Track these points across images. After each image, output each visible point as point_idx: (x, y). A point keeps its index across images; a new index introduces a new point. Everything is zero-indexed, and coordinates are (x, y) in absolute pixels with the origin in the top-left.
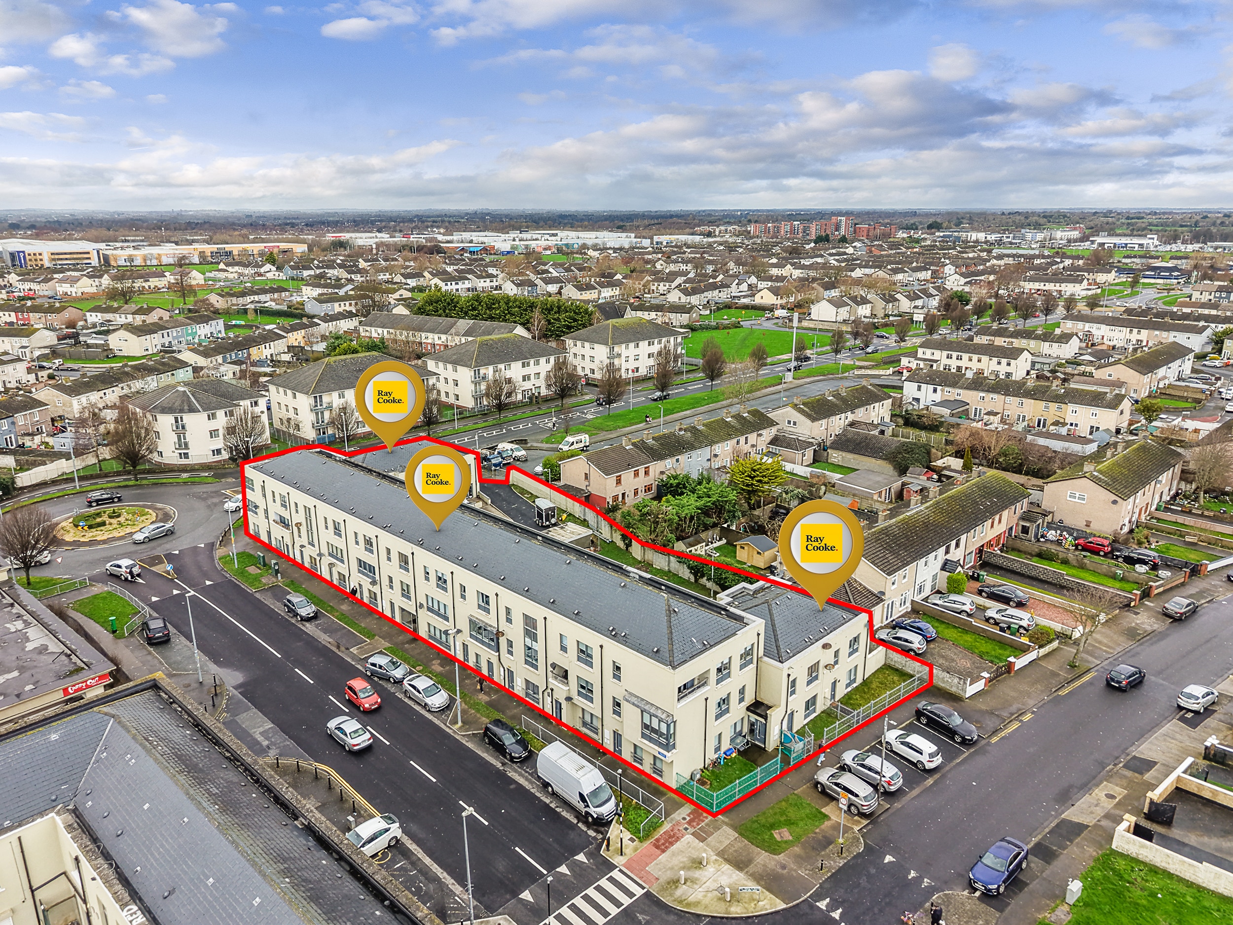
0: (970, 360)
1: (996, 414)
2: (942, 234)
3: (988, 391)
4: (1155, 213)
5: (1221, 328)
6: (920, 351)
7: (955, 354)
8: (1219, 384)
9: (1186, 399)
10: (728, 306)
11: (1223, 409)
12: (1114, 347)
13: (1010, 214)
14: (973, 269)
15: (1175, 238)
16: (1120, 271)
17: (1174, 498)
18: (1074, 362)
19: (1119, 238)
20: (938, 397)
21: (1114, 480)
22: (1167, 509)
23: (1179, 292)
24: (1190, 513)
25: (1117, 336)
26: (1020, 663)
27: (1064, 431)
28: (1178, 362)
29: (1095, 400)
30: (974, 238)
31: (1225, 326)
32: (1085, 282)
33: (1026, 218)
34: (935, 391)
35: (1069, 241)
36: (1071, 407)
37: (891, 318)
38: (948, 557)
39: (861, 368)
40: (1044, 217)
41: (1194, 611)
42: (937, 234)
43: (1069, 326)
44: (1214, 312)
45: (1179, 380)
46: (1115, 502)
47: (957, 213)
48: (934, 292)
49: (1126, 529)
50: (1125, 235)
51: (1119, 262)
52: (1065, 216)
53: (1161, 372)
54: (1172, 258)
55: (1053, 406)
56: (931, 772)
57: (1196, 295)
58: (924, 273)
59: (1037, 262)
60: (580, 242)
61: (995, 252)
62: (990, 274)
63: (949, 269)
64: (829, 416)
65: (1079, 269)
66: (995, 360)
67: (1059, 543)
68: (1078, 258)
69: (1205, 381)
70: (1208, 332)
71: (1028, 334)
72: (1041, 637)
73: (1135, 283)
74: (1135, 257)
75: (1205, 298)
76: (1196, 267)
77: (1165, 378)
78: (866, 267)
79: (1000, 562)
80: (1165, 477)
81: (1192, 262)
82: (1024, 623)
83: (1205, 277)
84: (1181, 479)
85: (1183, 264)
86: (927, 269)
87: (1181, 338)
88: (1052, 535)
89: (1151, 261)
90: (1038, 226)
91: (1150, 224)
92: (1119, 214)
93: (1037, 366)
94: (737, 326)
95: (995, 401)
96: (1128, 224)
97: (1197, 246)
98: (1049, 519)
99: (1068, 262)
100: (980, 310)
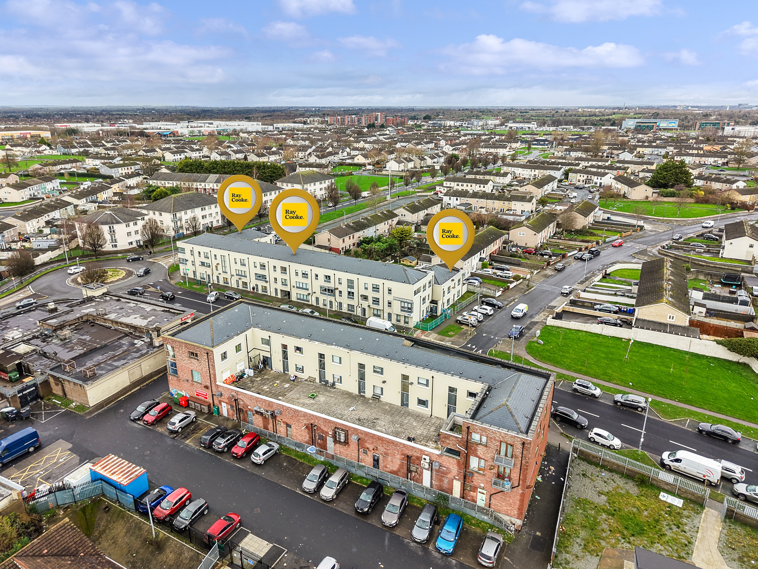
0: (467, 186)
1: (484, 208)
2: (432, 122)
3: (480, 198)
4: (534, 110)
5: (567, 168)
6: (445, 183)
7: (460, 184)
8: (568, 191)
9: (556, 199)
10: (341, 164)
11: (570, 202)
12: (525, 178)
13: (463, 110)
14: (454, 142)
15: (544, 124)
16: (522, 142)
17: (554, 234)
18: (510, 185)
19: (518, 124)
20: (458, 202)
21: (534, 226)
22: (552, 238)
23: (549, 152)
24: (560, 239)
25: (526, 173)
26: (512, 286)
27: (511, 213)
28: (552, 183)
29: (522, 199)
30: (448, 125)
31: (569, 167)
32: (508, 148)
33: (472, 112)
34: (457, 200)
35: (495, 126)
36: (513, 202)
37: (424, 168)
38: (481, 256)
39: (419, 192)
40: (480, 112)
41: (564, 268)
42: (429, 122)
43: (505, 169)
44: (564, 161)
45: (552, 191)
46: (535, 234)
47: (436, 110)
48: (442, 155)
49: (539, 245)
50: (521, 122)
51: (520, 137)
52: (490, 111)
53: (546, 187)
54: (544, 135)
55: (506, 203)
56: (491, 315)
57: (556, 153)
58: (431, 144)
59: (483, 138)
60: (232, 128)
61: (462, 133)
62: (463, 144)
63: (443, 143)
64: (418, 212)
65: (502, 141)
66: (478, 185)
67: (517, 252)
68: (502, 135)
69: (563, 191)
70: (562, 170)
71: (490, 173)
72: (517, 278)
73: (529, 148)
74: (527, 134)
75: (560, 154)
76: (555, 139)
77: (547, 190)
78: (401, 142)
79: (498, 259)
80: (551, 225)
81: (553, 137)
82: (510, 275)
83: (559, 144)
84: (557, 227)
85: (549, 138)
86: (433, 143)
87: (552, 173)
88: (514, 249)
89: (535, 136)
90: (478, 117)
91: (532, 116)
92: (516, 110)
93: (495, 188)
94: (351, 174)
95: (483, 202)
96: (521, 116)
97: (554, 128)
98: (512, 243)
99: (497, 137)
100: (465, 162)
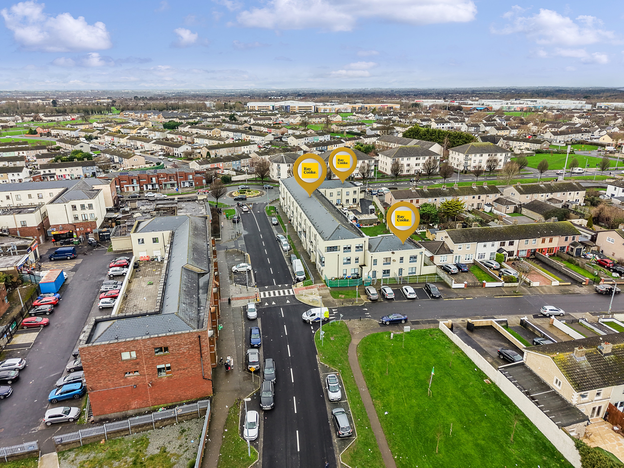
26: (488, 285)
38: (503, 247)
64: (533, 193)
94: (571, 153)
